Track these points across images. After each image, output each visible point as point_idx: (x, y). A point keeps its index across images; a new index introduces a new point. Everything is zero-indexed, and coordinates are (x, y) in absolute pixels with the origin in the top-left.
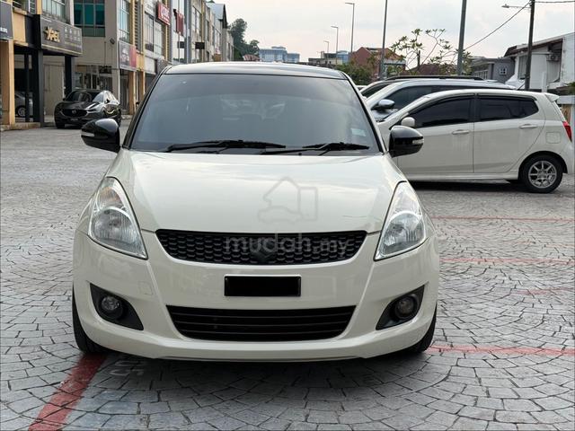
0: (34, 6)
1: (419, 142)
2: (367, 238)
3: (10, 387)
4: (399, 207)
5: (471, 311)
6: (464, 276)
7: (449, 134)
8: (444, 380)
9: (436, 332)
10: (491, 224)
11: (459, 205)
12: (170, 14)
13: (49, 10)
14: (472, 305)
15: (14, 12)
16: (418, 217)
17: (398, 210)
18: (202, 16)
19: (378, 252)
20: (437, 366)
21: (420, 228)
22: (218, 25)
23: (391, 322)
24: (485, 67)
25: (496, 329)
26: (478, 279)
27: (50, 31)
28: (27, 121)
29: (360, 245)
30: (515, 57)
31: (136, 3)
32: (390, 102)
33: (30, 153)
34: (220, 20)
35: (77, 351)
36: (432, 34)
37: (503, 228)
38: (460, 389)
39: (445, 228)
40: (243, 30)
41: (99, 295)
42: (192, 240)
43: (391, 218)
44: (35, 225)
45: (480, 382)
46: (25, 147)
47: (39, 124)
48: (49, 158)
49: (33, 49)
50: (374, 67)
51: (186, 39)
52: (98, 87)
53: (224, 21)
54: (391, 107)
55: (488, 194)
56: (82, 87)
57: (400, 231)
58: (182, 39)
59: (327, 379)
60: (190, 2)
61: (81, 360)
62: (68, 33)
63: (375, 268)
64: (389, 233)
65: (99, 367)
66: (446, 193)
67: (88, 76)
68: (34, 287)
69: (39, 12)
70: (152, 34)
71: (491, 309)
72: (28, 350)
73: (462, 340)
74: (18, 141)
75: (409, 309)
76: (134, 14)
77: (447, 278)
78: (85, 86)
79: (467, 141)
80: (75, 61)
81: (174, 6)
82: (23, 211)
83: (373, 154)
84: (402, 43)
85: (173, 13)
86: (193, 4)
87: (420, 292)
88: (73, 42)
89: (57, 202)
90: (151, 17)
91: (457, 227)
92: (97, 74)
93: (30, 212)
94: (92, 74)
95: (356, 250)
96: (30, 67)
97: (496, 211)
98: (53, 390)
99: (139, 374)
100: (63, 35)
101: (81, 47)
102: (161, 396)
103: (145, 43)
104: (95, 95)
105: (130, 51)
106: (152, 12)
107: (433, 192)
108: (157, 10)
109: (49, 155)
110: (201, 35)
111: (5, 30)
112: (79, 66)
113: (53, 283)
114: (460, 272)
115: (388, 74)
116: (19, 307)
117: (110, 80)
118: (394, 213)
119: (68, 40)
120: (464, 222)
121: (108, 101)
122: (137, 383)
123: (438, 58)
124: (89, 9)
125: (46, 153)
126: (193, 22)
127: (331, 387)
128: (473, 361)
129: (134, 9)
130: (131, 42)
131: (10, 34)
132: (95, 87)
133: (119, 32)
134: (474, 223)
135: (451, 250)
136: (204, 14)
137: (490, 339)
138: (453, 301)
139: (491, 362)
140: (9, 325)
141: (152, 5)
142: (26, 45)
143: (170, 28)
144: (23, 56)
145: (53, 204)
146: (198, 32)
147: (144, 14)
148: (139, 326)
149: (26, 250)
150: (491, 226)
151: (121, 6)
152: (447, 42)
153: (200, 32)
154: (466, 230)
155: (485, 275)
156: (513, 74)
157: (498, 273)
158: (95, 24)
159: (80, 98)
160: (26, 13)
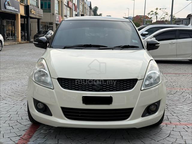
0: (27, 2)
1: (158, 45)
2: (138, 81)
3: (3, 137)
4: (151, 69)
5: (178, 109)
6: (175, 95)
7: (168, 44)
8: (168, 136)
9: (165, 117)
10: (183, 76)
11: (171, 68)
12: (72, 5)
13: (32, 3)
14: (178, 106)
15: (20, 4)
16: (158, 73)
17: (150, 71)
18: (83, 6)
19: (142, 87)
20: (165, 131)
21: (159, 78)
22: (89, 8)
23: (147, 114)
24: (180, 21)
25: (188, 116)
26: (180, 96)
27: (32, 10)
28: (25, 40)
29: (135, 84)
30: (190, 18)
31: (61, 1)
32: (147, 33)
33: (25, 51)
34: (89, 7)
35: (30, 123)
36: (162, 10)
37: (188, 77)
38: (174, 141)
39: (167, 77)
40: (97, 10)
41: (36, 102)
42: (71, 82)
43: (148, 74)
44: (22, 75)
45: (182, 137)
46: (23, 49)
47: (29, 42)
48: (31, 53)
49: (27, 17)
50: (141, 22)
51: (78, 13)
52: (49, 29)
53: (90, 7)
54: (147, 34)
55: (182, 65)
56: (43, 29)
57: (151, 79)
58: (76, 13)
59: (123, 136)
60: (79, 1)
61: (31, 126)
63: (141, 93)
64: (147, 79)
65: (37, 129)
66: (167, 64)
67: (45, 26)
68: (18, 98)
69: (29, 4)
70: (66, 11)
71: (185, 108)
72: (13, 122)
73: (174, 120)
74: (21, 47)
75: (154, 109)
76: (60, 5)
77: (168, 96)
78: (44, 29)
79: (174, 46)
80: (41, 21)
81: (74, 2)
82: (19, 70)
83: (141, 49)
84: (151, 13)
85: (73, 5)
86: (80, 1)
87: (159, 102)
88: (40, 14)
89: (31, 67)
90: (66, 6)
91: (171, 77)
92: (48, 25)
93: (21, 71)
94: (47, 25)
95: (134, 86)
96: (26, 23)
97: (185, 71)
98: (19, 138)
99: (51, 132)
100: (37, 12)
101: (43, 16)
102: (59, 141)
103: (64, 15)
104: (47, 32)
105: (59, 17)
106: (66, 4)
107: (162, 64)
108: (68, 3)
109: (31, 52)
110: (83, 12)
111: (17, 10)
112: (42, 22)
113: (25, 96)
114: (173, 93)
115: (146, 24)
116: (12, 105)
117: (52, 27)
118: (149, 72)
119: (38, 14)
120: (174, 75)
121: (51, 34)
122: (51, 136)
123: (163, 18)
124: (46, 3)
125: (30, 51)
126: (80, 7)
127: (124, 138)
128: (179, 129)
129: (60, 3)
130: (59, 14)
131: (19, 11)
132: (47, 29)
133: (55, 11)
134: (178, 75)
135: (169, 85)
136: (84, 5)
137: (185, 120)
138: (170, 104)
139: (186, 129)
140: (7, 112)
141: (66, 2)
142: (25, 15)
143: (72, 9)
144: (23, 19)
145: (30, 68)
146: (82, 11)
147: (64, 5)
148: (51, 115)
149: (18, 84)
150: (184, 77)
151: (56, 2)
152: (167, 13)
153: (83, 11)
154: (174, 78)
155: (182, 95)
156: (190, 23)
157: (187, 94)
158: (47, 9)
159: (42, 33)
160: (24, 5)
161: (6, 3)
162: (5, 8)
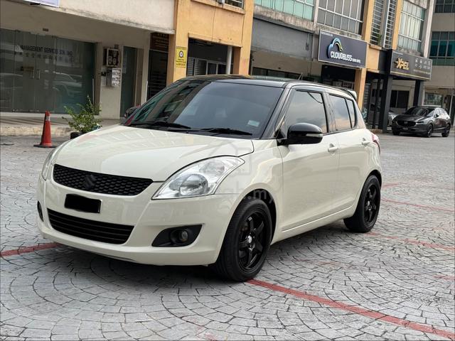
0: (389, 43)
2: (152, 184)
13: (405, 46)
15: (370, 47)
27: (400, 61)
28: (373, 128)
29: (146, 188)
47: (382, 131)
49: (384, 75)
62: (419, 63)
69: (394, 48)
80: (425, 85)
88: (423, 70)
95: (141, 191)
100: (412, 64)
101: (430, 74)
111: (359, 61)
119: (417, 68)
121: (437, 116)
131: (363, 63)
142: (378, 72)
158: (437, 56)
159: (419, 112)
160: (381, 48)
161: (332, 45)
162: (328, 56)
